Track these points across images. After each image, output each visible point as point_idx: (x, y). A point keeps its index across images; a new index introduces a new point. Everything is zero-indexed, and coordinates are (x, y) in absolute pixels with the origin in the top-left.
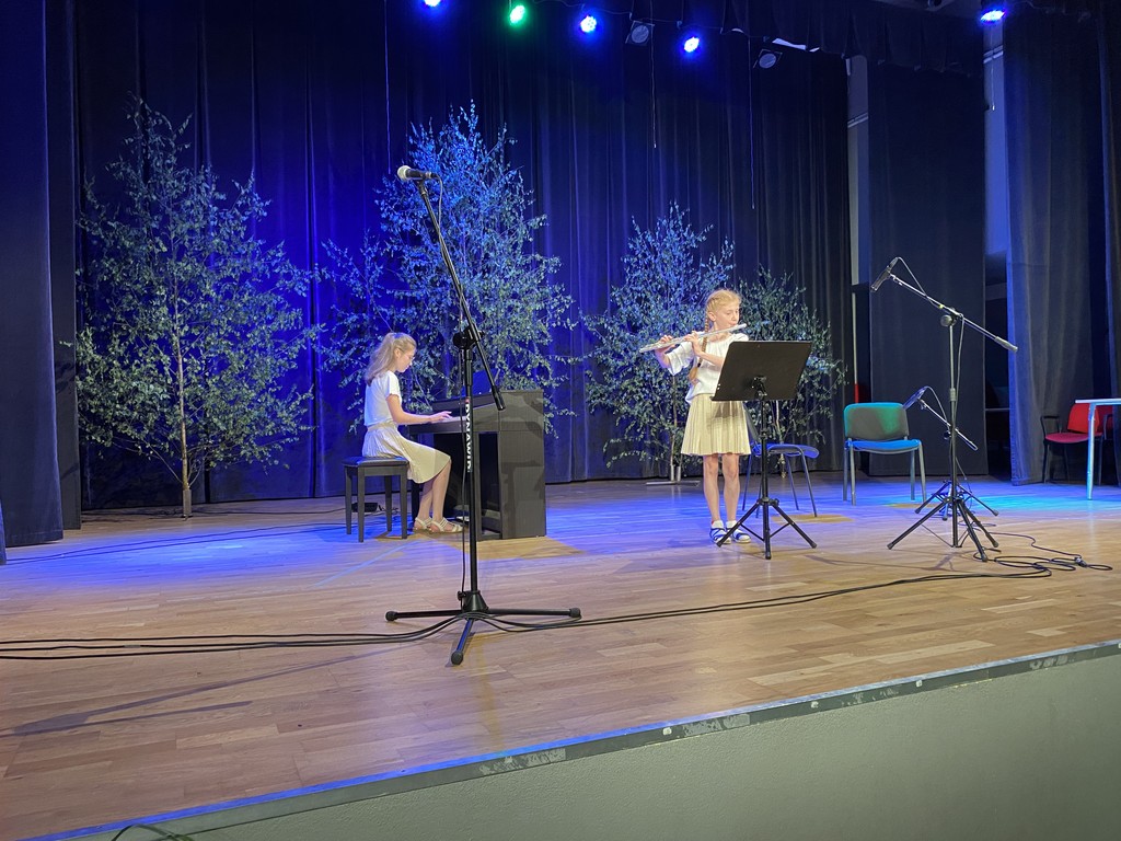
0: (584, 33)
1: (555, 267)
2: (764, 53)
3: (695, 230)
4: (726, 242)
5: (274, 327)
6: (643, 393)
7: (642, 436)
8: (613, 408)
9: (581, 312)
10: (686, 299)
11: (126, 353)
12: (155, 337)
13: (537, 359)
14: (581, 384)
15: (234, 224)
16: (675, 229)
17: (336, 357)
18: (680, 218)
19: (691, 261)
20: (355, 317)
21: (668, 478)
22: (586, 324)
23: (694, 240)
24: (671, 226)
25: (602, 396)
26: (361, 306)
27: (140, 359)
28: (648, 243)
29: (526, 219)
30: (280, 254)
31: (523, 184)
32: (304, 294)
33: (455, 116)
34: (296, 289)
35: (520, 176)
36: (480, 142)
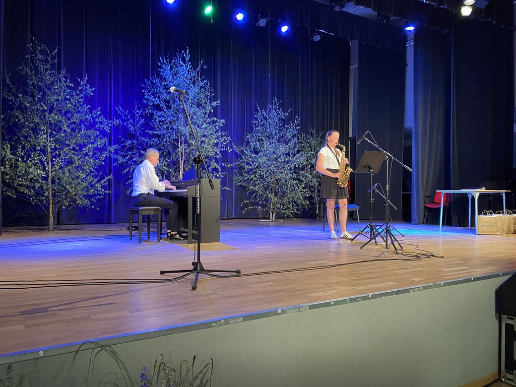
0: (238, 20)
1: (223, 124)
2: (315, 35)
3: (284, 111)
4: (297, 117)
5: (95, 145)
6: (260, 181)
7: (258, 200)
8: (246, 187)
9: (233, 144)
10: (279, 141)
11: (25, 155)
12: (39, 148)
13: (214, 164)
14: (232, 176)
15: (77, 98)
16: (275, 109)
17: (121, 160)
18: (277, 105)
19: (282, 124)
20: (130, 142)
21: (269, 218)
22: (235, 149)
23: (283, 115)
24: (274, 108)
25: (241, 181)
26: (132, 137)
27: (31, 158)
28: (263, 115)
29: (210, 102)
30: (98, 113)
31: (209, 86)
32: (109, 131)
33: (179, 54)
34: (105, 129)
35: (208, 83)
36: (191, 66)
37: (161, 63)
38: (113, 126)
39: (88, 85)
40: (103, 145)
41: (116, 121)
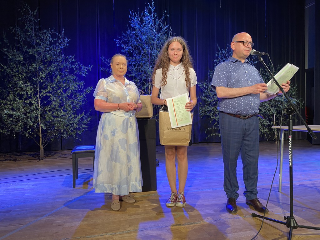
8: (210, 116)
22: (199, 85)
30: (74, 60)
31: (172, 31)
32: (85, 76)
33: (147, 7)
34: (82, 74)
35: (171, 28)
36: (156, 16)
37: (131, 16)
38: (88, 71)
39: (66, 38)
40: (80, 87)
41: (91, 67)
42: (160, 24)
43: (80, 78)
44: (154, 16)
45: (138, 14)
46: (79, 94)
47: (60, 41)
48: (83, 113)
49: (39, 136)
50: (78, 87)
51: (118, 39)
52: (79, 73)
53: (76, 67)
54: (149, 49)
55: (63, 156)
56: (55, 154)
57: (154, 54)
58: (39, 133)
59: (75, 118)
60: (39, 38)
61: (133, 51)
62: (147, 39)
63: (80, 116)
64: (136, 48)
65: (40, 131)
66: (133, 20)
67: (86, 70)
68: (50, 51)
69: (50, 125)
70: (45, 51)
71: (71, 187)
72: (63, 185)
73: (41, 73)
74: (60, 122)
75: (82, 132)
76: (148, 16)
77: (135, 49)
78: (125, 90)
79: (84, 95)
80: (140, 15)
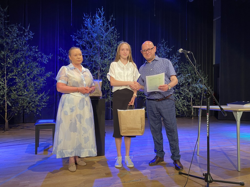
16: (163, 47)
23: (168, 50)
30: (37, 50)
31: (117, 31)
32: (46, 63)
33: (97, 12)
34: (44, 61)
35: (116, 29)
36: (104, 19)
37: (85, 18)
38: (49, 59)
39: (31, 32)
40: (42, 72)
41: (51, 56)
42: (107, 26)
43: (42, 64)
44: (103, 19)
45: (91, 17)
46: (40, 77)
47: (26, 34)
48: (44, 93)
49: (5, 111)
50: (40, 72)
51: (74, 35)
52: (41, 60)
53: (39, 55)
54: (99, 44)
55: (25, 128)
56: (18, 126)
57: (103, 49)
58: (5, 108)
59: (36, 97)
60: (7, 30)
61: (85, 45)
62: (97, 36)
63: (41, 95)
64: (88, 42)
65: (6, 107)
66: (86, 21)
67: (47, 58)
68: (17, 42)
69: (15, 102)
70: (12, 42)
71: (33, 154)
72: (26, 152)
73: (8, 59)
74: (23, 100)
75: (41, 108)
76: (98, 18)
77: (87, 44)
78: (82, 76)
79: (45, 79)
80: (92, 17)
